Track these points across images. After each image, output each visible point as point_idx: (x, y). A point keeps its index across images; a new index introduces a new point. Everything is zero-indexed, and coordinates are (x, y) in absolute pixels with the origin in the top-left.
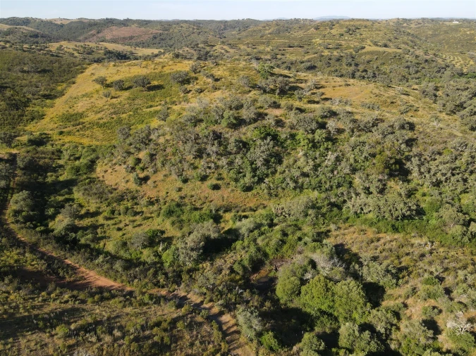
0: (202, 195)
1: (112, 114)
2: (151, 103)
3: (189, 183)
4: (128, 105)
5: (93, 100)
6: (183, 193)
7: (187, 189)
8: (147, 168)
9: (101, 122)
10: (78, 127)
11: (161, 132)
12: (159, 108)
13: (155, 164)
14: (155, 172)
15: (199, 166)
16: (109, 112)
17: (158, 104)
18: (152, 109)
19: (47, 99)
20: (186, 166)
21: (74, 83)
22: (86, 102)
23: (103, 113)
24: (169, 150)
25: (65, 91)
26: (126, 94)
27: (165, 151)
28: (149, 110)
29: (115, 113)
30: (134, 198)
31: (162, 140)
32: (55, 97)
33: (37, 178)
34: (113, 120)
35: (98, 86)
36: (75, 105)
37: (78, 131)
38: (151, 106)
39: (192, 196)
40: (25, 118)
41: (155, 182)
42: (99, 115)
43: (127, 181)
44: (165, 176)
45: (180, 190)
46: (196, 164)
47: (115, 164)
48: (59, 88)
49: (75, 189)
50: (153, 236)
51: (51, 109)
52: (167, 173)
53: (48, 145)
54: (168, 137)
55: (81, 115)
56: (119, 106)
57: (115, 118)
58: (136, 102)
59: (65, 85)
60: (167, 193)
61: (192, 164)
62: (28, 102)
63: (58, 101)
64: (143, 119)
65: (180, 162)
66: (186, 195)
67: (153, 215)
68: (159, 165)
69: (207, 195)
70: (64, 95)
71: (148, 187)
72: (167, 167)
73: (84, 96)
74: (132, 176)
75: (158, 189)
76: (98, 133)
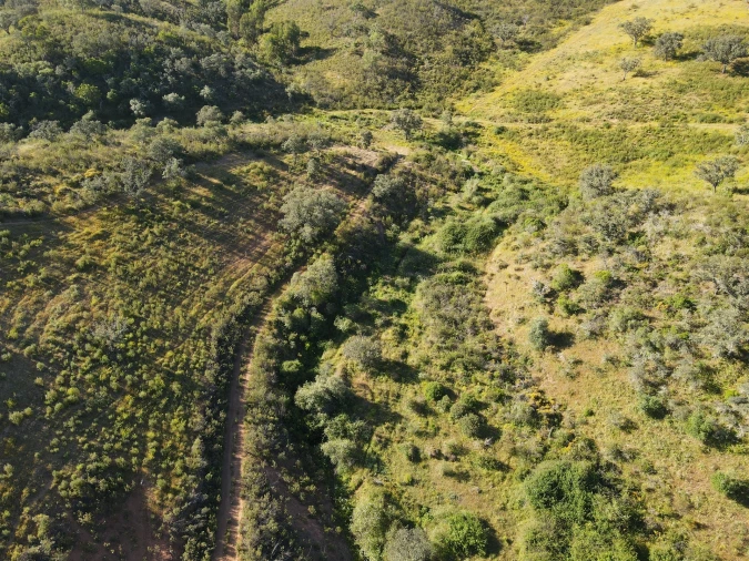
0: (684, 488)
1: (612, 115)
2: (718, 110)
3: (666, 423)
4: (660, 102)
5: (598, 70)
6: (629, 442)
7: (649, 439)
8: (583, 311)
9: (583, 127)
10: (534, 126)
11: (676, 221)
12: (733, 129)
13: (606, 315)
14: (594, 335)
15: (728, 390)
16: (611, 108)
17: (736, 116)
18: (711, 128)
19: (523, 50)
20: (685, 367)
21: (587, 23)
22: (583, 73)
23: (598, 107)
24: (666, 290)
25: (561, 39)
26: (675, 70)
27: (655, 285)
28: (703, 127)
29: (621, 115)
30: (507, 377)
31: (663, 250)
32: (539, 48)
33: (388, 227)
34: (607, 131)
35: (627, 39)
36: (559, 76)
37: (531, 135)
38: (714, 120)
39: (651, 470)
40: (466, 83)
41: (578, 362)
42: (588, 112)
43: (522, 321)
44: (613, 361)
45: (628, 427)
46: (719, 379)
47: (528, 259)
48: (556, 31)
49: (423, 283)
50: (460, 548)
51: (516, 74)
52: (623, 356)
53: (464, 150)
54: (687, 248)
55: (555, 101)
56: (639, 99)
57: (614, 128)
58: (684, 98)
59: (569, 24)
60: (591, 413)
61: (708, 371)
62: (489, 51)
63: (538, 59)
64: (675, 148)
65: (674, 347)
66: (634, 455)
67: (513, 462)
68: (614, 321)
69: (696, 499)
70: (555, 47)
71: (556, 366)
72: (632, 338)
73: (588, 55)
74: (539, 314)
75: (574, 386)
76: (562, 151)
